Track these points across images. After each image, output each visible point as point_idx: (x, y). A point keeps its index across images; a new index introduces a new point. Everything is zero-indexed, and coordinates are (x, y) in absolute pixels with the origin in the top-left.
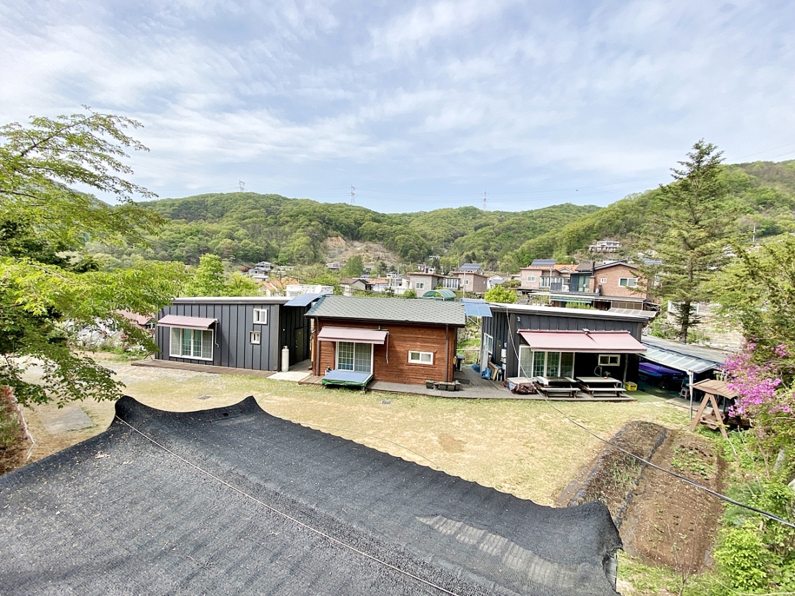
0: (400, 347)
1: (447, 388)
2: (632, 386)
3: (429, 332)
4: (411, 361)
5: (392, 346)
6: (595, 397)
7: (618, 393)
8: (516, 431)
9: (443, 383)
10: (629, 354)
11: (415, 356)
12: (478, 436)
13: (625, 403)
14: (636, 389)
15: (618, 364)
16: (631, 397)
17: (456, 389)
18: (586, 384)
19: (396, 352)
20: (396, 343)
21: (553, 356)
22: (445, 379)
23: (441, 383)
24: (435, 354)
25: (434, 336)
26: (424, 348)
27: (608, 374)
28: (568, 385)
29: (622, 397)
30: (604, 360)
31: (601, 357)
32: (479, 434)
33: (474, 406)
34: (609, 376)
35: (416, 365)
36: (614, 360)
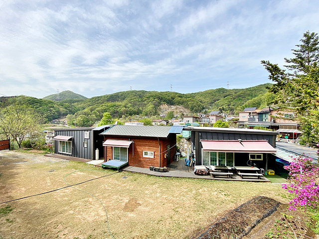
0: (139, 149)
1: (159, 171)
2: (271, 172)
3: (151, 141)
4: (144, 156)
5: (135, 149)
6: (243, 178)
7: (259, 176)
8: (178, 198)
9: (158, 168)
10: (268, 154)
11: (146, 154)
12: (152, 201)
13: (262, 183)
14: (274, 174)
15: (262, 159)
16: (267, 179)
17: (164, 171)
18: (239, 170)
19: (138, 151)
20: (137, 147)
21: (222, 154)
22: (159, 166)
23: (157, 168)
24: (154, 152)
25: (154, 143)
26: (149, 150)
27: (255, 164)
28: (227, 171)
29: (261, 179)
30: (253, 157)
31: (251, 155)
32: (154, 200)
33: (168, 182)
34: (255, 166)
35: (146, 158)
36: (259, 157)
